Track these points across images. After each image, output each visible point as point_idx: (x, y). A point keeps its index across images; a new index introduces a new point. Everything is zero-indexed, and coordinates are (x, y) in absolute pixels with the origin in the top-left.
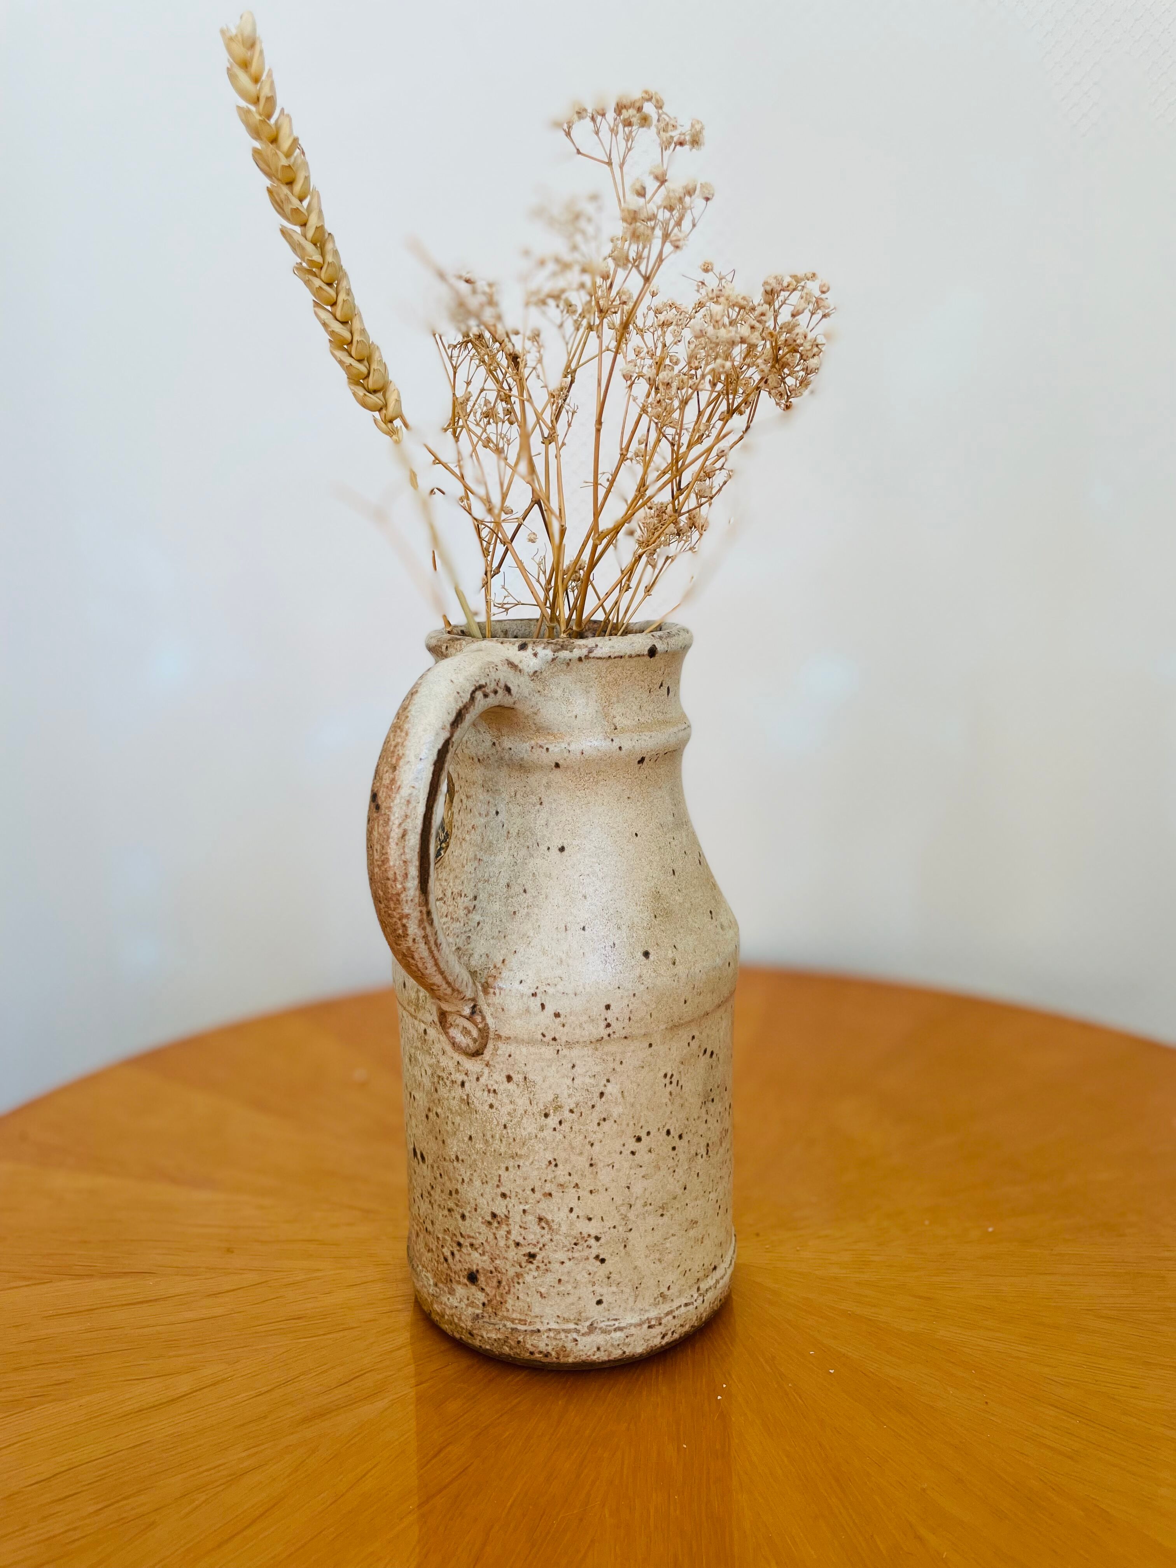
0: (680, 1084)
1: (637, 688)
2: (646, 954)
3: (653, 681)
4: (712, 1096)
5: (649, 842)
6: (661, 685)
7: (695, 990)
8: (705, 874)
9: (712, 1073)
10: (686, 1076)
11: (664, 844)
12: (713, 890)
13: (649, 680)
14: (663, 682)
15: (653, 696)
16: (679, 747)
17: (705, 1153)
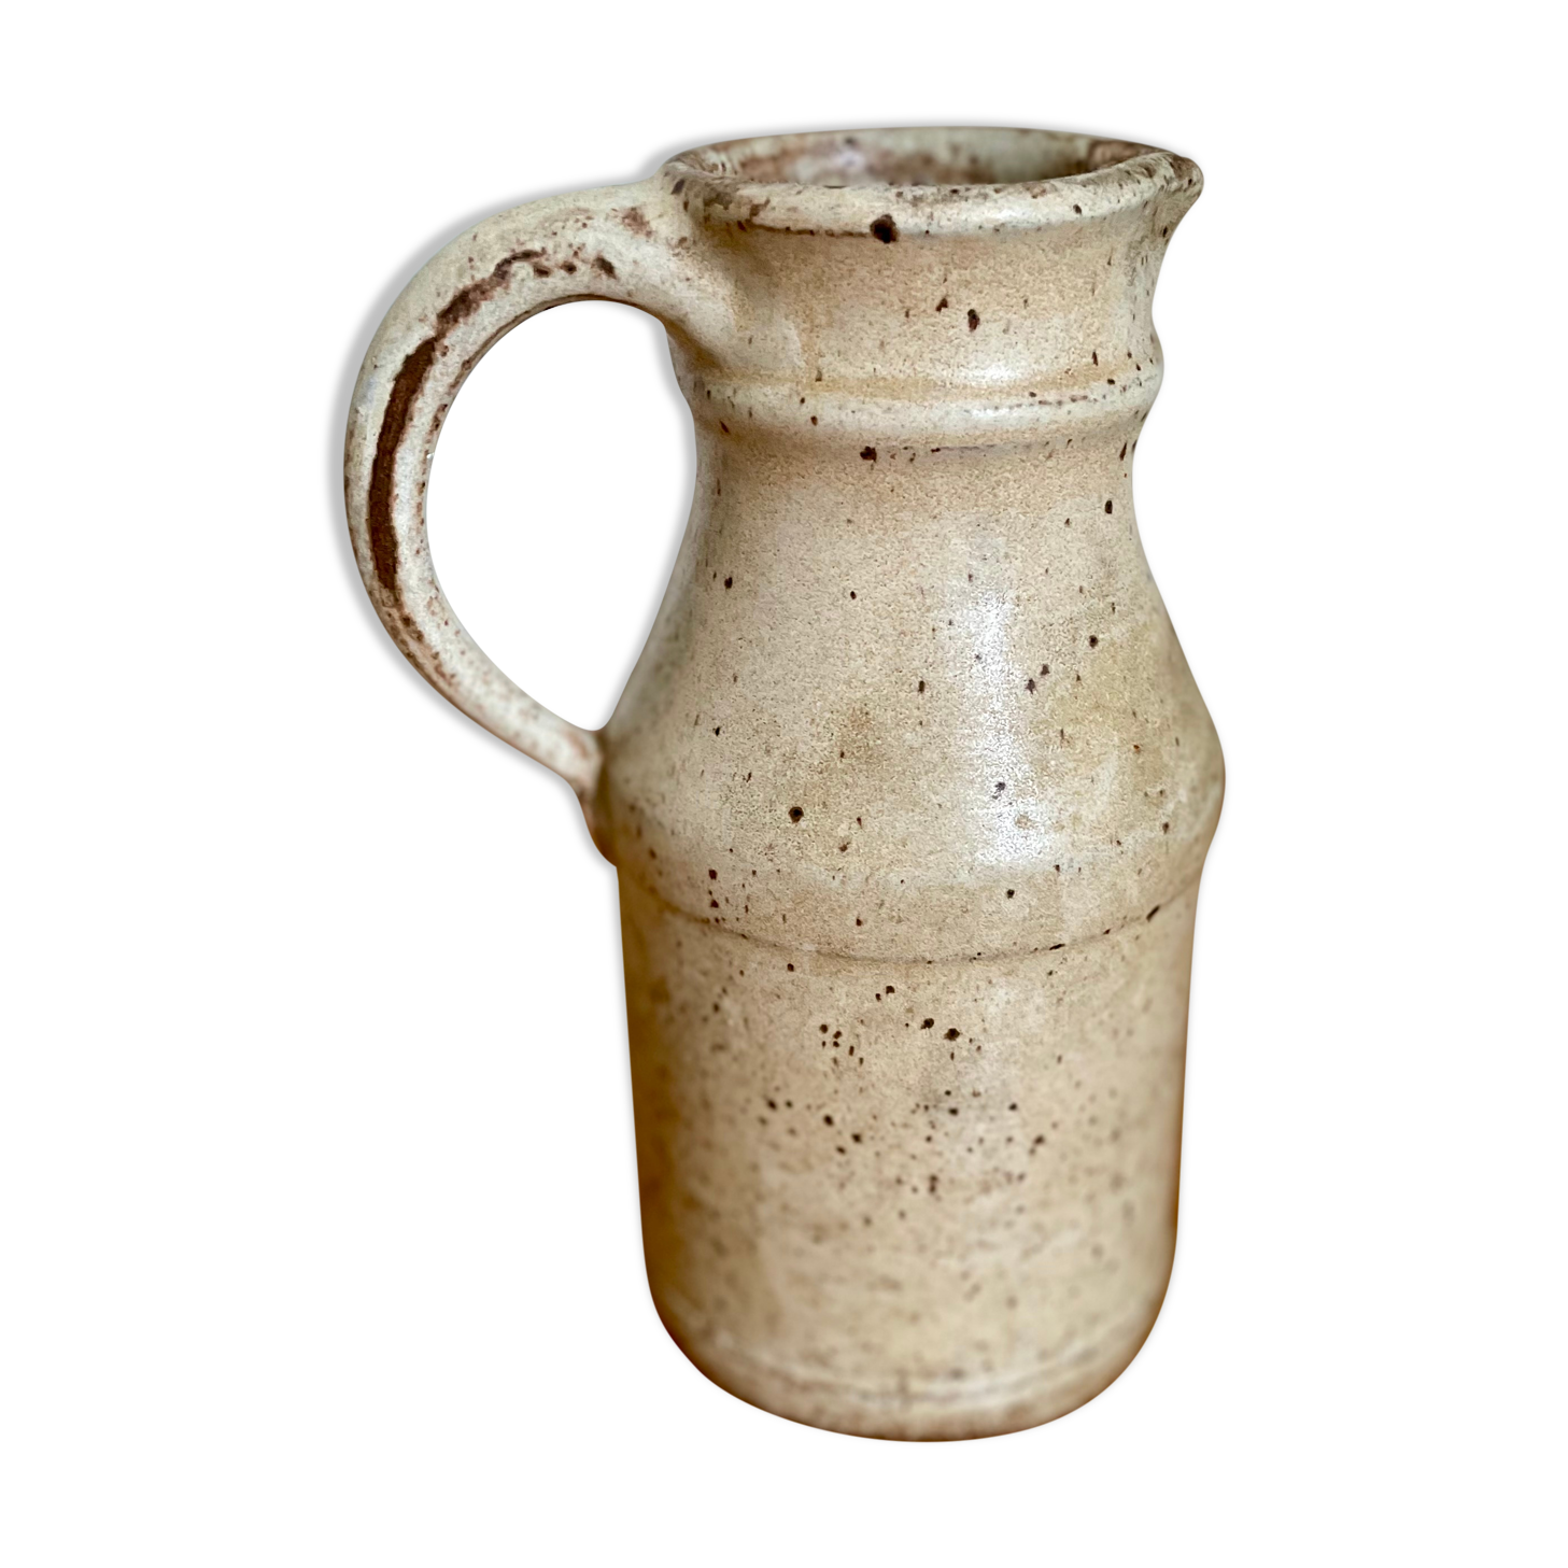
0: (858, 1053)
1: (871, 302)
2: (796, 814)
3: (913, 293)
4: (951, 1103)
5: (880, 616)
6: (944, 304)
7: (884, 910)
8: (1038, 711)
9: (952, 1067)
10: (873, 1046)
11: (916, 628)
12: (1051, 747)
13: (901, 290)
14: (949, 299)
15: (919, 326)
16: (980, 442)
17: (924, 1187)
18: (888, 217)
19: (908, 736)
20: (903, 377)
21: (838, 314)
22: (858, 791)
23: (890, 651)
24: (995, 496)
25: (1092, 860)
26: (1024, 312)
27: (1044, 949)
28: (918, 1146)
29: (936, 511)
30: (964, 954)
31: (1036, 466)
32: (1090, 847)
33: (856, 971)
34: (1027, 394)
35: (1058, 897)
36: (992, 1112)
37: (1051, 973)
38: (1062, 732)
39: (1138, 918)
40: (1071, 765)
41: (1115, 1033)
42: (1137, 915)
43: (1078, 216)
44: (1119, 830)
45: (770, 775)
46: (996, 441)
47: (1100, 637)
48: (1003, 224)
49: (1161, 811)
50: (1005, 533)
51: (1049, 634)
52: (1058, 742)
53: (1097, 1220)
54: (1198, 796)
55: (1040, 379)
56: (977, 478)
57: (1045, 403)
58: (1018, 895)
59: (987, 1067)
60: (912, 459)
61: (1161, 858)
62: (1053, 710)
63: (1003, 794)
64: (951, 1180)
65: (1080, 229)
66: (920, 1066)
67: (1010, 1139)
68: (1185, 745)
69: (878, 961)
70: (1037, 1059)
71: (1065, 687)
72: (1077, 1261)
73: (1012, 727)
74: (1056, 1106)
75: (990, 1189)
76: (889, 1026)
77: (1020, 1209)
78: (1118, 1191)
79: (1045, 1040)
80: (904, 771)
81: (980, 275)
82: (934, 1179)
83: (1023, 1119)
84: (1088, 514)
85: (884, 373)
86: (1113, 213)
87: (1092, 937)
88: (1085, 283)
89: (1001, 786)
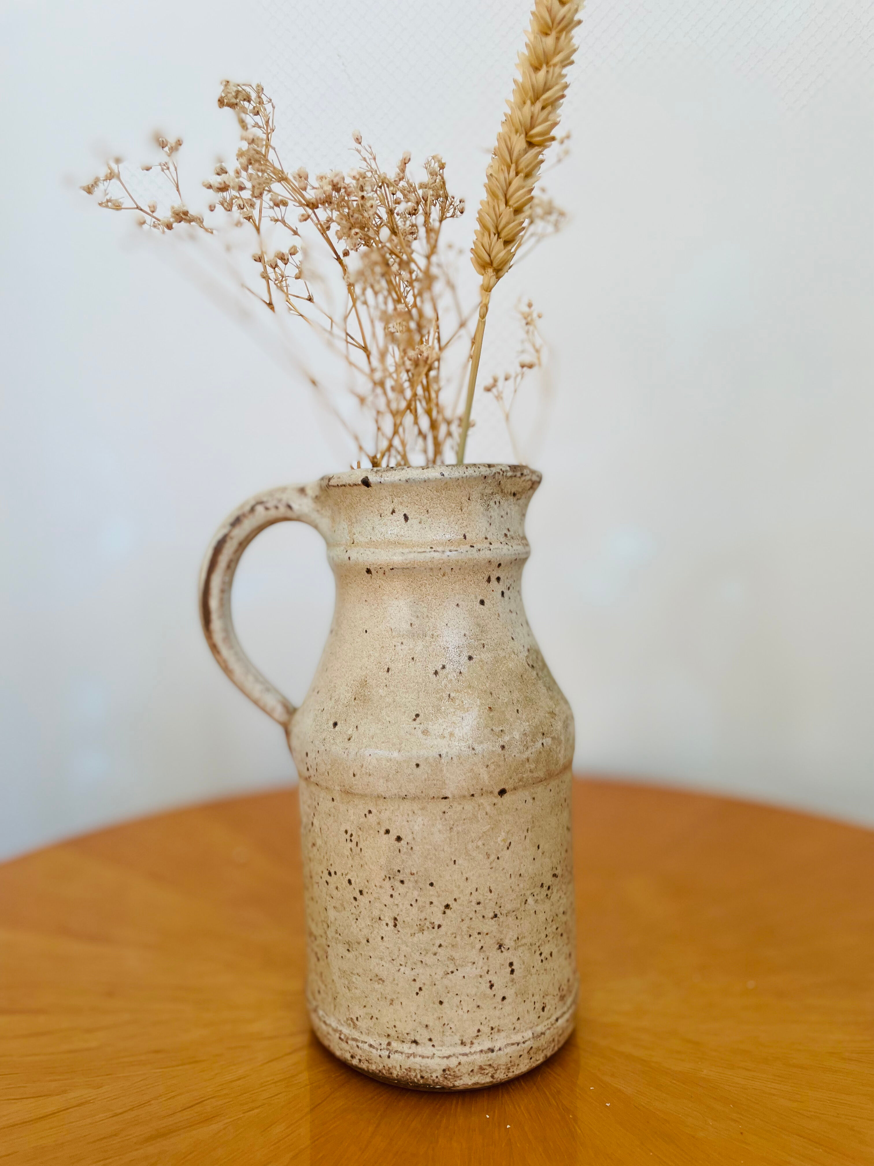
0: (360, 846)
1: (368, 512)
2: (335, 724)
3: (382, 508)
4: (400, 877)
5: (375, 640)
6: (393, 512)
7: (363, 769)
8: (438, 685)
9: (400, 857)
10: (365, 842)
11: (387, 645)
12: (443, 701)
13: (377, 506)
14: (395, 510)
15: (385, 520)
16: (409, 565)
17: (391, 924)
18: (367, 477)
19: (380, 691)
20: (380, 540)
21: (358, 517)
22: (358, 714)
23: (377, 655)
24: (421, 590)
25: (458, 755)
26: (427, 516)
27: (438, 798)
28: (387, 899)
29: (397, 596)
30: (399, 795)
31: (438, 579)
32: (457, 748)
33: (356, 801)
34: (429, 547)
35: (441, 771)
36: (421, 886)
37: (444, 812)
38: (449, 695)
39: (491, 792)
41: (488, 856)
42: (490, 789)
43: (442, 477)
44: (474, 743)
45: (330, 709)
46: (416, 566)
47: (474, 657)
48: (409, 479)
49: (500, 739)
50: (427, 606)
51: (446, 652)
52: (447, 700)
53: (489, 966)
54: (528, 738)
55: (435, 542)
56: (412, 582)
57: (437, 551)
58: (421, 767)
59: (417, 859)
60: (384, 573)
61: (501, 763)
62: (446, 685)
63: (418, 719)
64: (404, 921)
65: (446, 483)
66: (385, 855)
67: (431, 903)
68: (523, 714)
69: (363, 796)
70: (442, 860)
71: (453, 676)
72: (478, 987)
73: (425, 690)
74: (455, 889)
75: (423, 930)
76: (371, 832)
77: (440, 946)
78: (502, 952)
79: (445, 849)
80: (377, 706)
81: (405, 500)
82: (395, 919)
83: (437, 892)
84: (470, 603)
85: (373, 539)
86: (462, 477)
87: (464, 796)
88: (456, 506)
89: (417, 715)
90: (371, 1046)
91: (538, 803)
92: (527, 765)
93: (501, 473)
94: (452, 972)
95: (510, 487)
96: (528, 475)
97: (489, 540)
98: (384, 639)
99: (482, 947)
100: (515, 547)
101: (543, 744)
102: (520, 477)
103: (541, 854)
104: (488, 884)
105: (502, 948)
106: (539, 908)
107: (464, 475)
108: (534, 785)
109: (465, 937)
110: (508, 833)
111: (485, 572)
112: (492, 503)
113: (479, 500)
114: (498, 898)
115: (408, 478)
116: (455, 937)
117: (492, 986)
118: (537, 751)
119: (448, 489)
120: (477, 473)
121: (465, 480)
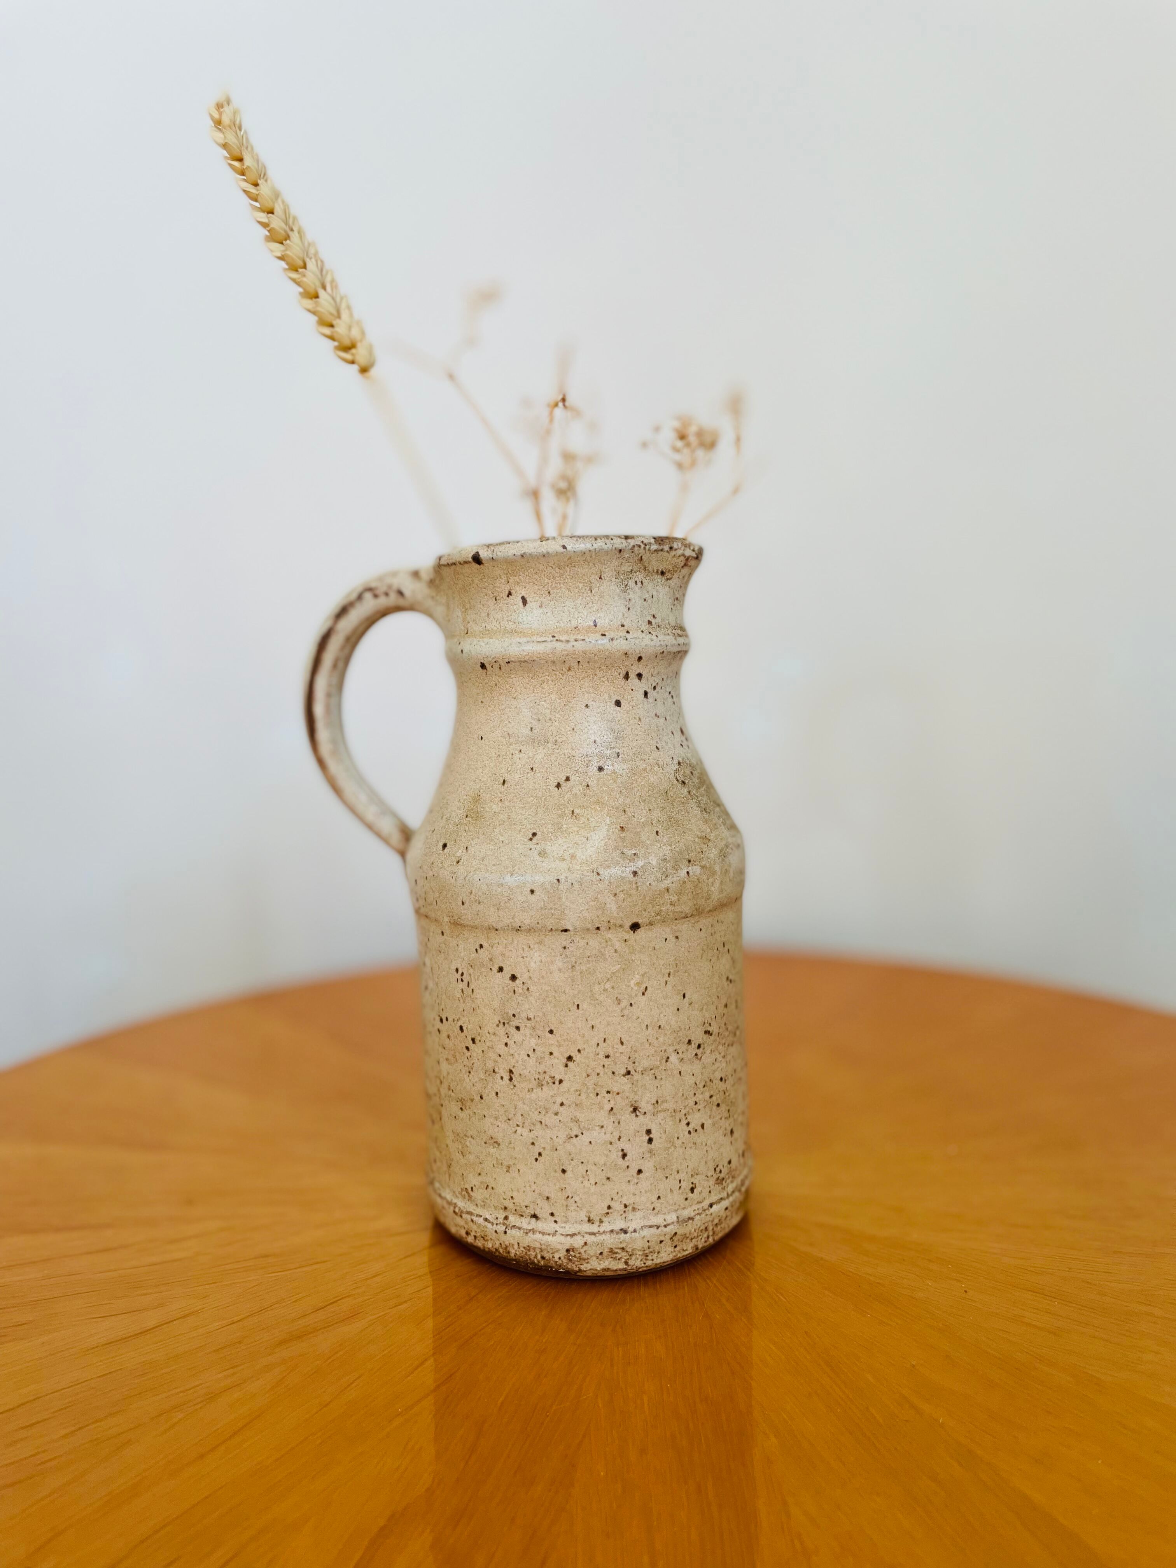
0: (472, 986)
1: (482, 595)
2: (445, 846)
3: (497, 589)
4: (516, 1022)
5: (490, 748)
6: (510, 594)
7: (472, 896)
8: (561, 799)
9: (514, 999)
10: (477, 981)
11: (504, 753)
12: (565, 818)
13: (491, 588)
14: (512, 591)
15: (501, 605)
16: (527, 658)
17: (506, 1078)
18: (478, 553)
19: (494, 806)
20: (495, 629)
21: (472, 602)
22: (469, 834)
23: (492, 765)
24: (543, 688)
25: (579, 880)
26: (549, 598)
27: (556, 930)
28: (501, 1048)
29: (515, 695)
30: (512, 926)
31: (563, 675)
32: (579, 872)
33: (466, 934)
34: (550, 636)
35: (560, 898)
36: (540, 1033)
37: (565, 948)
38: (573, 811)
39: (621, 926)
40: (576, 829)
41: (619, 1001)
42: (619, 922)
43: (565, 550)
44: (599, 867)
45: (440, 829)
46: (535, 658)
47: (606, 767)
49: (632, 864)
50: (550, 708)
51: (572, 761)
52: (570, 816)
53: (620, 1132)
54: (668, 865)
55: (558, 630)
56: (532, 678)
57: (560, 641)
58: (537, 893)
59: (533, 1002)
60: (500, 668)
61: (633, 892)
62: (570, 800)
63: (535, 839)
64: (520, 1074)
65: (570, 558)
66: (499, 996)
67: (551, 1054)
68: (663, 836)
69: (474, 927)
70: (564, 1003)
71: (578, 789)
72: (607, 1156)
73: (545, 805)
74: (579, 1038)
75: (542, 1085)
76: (483, 969)
77: (562, 1104)
78: (637, 1116)
79: (567, 991)
80: (490, 824)
81: (523, 579)
82: (511, 1072)
83: (558, 1041)
84: (602, 705)
85: (488, 627)
86: (590, 551)
87: (588, 929)
88: (584, 586)
89: (534, 834)
90: (486, 1220)
91: (683, 943)
92: (667, 896)
93: (643, 546)
94: (576, 1136)
95: (655, 564)
96: (680, 549)
97: (626, 628)
98: (500, 747)
99: (612, 1109)
100: (661, 637)
101: (688, 873)
102: (667, 552)
103: (687, 1005)
104: (619, 1035)
105: (637, 1112)
106: (685, 1068)
107: (592, 548)
108: (677, 922)
109: (591, 1095)
110: (643, 975)
111: (622, 667)
112: (631, 583)
113: (614, 580)
114: (631, 1052)
115: (523, 552)
116: (580, 1095)
117: (624, 1156)
118: (679, 880)
119: (573, 565)
120: (609, 546)
121: (594, 554)
